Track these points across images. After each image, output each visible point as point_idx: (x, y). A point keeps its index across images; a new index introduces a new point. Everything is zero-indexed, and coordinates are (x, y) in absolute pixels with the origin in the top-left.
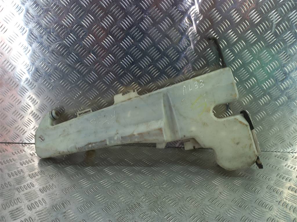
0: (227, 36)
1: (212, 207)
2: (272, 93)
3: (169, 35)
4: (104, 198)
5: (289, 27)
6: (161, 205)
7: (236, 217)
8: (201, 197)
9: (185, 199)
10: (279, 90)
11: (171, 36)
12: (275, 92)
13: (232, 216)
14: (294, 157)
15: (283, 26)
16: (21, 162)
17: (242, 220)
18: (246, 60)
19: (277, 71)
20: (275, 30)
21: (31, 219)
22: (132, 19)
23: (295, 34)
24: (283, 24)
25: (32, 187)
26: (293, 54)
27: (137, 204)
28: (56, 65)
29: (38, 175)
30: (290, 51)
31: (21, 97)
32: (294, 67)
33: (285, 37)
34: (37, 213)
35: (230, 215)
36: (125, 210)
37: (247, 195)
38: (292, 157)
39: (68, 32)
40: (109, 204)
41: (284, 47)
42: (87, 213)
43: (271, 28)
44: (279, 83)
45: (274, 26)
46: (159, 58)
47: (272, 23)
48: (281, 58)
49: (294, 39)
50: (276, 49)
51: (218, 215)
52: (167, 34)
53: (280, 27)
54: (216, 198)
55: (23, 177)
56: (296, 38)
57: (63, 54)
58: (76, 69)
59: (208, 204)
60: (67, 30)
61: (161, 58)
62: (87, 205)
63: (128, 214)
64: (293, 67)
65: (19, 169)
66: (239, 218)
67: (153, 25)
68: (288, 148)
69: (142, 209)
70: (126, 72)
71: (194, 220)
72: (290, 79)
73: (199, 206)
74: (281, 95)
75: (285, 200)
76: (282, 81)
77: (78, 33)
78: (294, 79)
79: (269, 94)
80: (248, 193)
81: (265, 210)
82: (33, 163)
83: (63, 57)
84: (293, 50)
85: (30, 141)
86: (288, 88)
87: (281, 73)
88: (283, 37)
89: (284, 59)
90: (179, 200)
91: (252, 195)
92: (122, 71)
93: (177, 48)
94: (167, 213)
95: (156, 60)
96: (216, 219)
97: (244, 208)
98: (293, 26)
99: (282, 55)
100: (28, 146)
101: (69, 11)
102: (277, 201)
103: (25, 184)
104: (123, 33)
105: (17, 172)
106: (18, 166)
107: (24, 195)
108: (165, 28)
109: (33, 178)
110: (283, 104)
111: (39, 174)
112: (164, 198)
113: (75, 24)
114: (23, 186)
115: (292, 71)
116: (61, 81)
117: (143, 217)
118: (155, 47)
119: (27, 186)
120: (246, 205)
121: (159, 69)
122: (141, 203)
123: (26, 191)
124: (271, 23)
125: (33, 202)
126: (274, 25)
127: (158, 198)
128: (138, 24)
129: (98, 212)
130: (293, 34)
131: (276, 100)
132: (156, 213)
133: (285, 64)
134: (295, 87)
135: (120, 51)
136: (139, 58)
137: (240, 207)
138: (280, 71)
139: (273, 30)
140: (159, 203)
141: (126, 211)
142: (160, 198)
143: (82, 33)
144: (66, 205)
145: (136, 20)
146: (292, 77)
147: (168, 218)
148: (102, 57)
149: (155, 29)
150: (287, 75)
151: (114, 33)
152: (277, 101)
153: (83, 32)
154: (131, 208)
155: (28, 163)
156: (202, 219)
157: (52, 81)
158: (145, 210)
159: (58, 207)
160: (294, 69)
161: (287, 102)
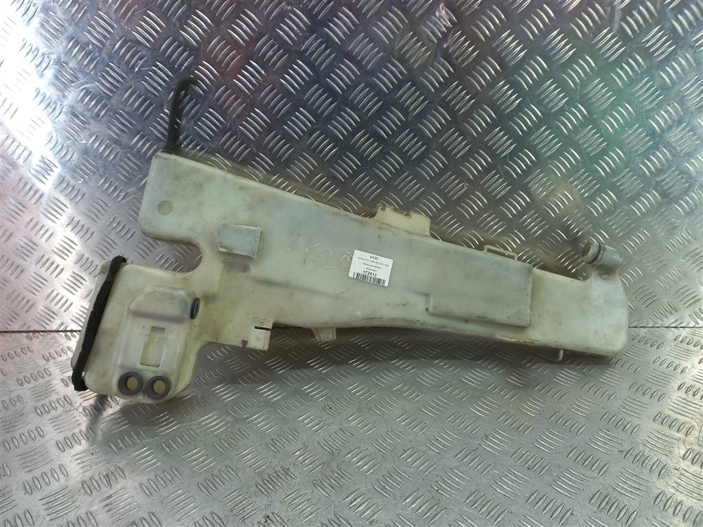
0: (498, 46)
1: (461, 473)
2: (621, 185)
3: (352, 54)
4: (206, 460)
5: (656, 15)
6: (339, 472)
7: (516, 496)
8: (437, 447)
9: (399, 455)
10: (639, 177)
11: (358, 54)
12: (629, 183)
13: (507, 492)
14: (680, 339)
15: (640, 13)
16: (21, 377)
17: (530, 501)
18: (550, 106)
19: (630, 128)
20: (620, 25)
21: (28, 515)
22: (258, 19)
23: (673, 33)
24: (641, 7)
25: (38, 438)
26: (671, 85)
27: (282, 472)
28: (84, 142)
29: (56, 409)
30: (662, 77)
31: (11, 223)
32: (676, 117)
33: (648, 41)
34: (44, 501)
35: (503, 489)
36: (252, 486)
37: (551, 438)
38: (675, 340)
39: (104, 59)
40: (216, 472)
41: (645, 67)
42: (161, 496)
43: (610, 22)
44: (638, 160)
45: (618, 15)
46: (332, 112)
47: (612, 8)
48: (640, 96)
49: (670, 46)
50: (626, 73)
51: (473, 490)
52: (349, 52)
53: (632, 16)
54: (475, 450)
55: (22, 413)
56: (676, 44)
57: (98, 115)
58: (132, 148)
59: (454, 463)
60: (100, 54)
61: (338, 111)
62: (163, 477)
63: (257, 497)
64: (670, 117)
65: (14, 395)
66: (524, 496)
67: (311, 30)
68: (667, 317)
69: (293, 482)
70: (255, 150)
71: (413, 506)
72: (665, 147)
73: (430, 470)
74: (643, 189)
75: (641, 448)
76: (646, 155)
77: (127, 61)
78: (673, 147)
79: (614, 188)
80: (554, 434)
81: (588, 474)
82: (47, 378)
83: (100, 121)
84: (669, 75)
85: (46, 326)
86: (662, 170)
87: (641, 133)
88: (643, 41)
89: (646, 99)
90: (383, 457)
91: (563, 438)
92: (246, 148)
93: (376, 85)
94: (352, 489)
95: (327, 116)
96: (468, 501)
97: (539, 470)
98: (666, 13)
99: (642, 87)
100: (41, 338)
101: (100, 6)
102: (622, 451)
103: (24, 430)
104: (238, 54)
105: (8, 402)
106: (12, 388)
107: (18, 458)
108: (342, 35)
109: (44, 416)
110: (649, 211)
111: (58, 405)
112: (348, 454)
113: (117, 38)
114: (18, 436)
115: (670, 128)
116: (102, 181)
117: (293, 501)
118: (321, 85)
119: (27, 434)
120: (544, 465)
121: (334, 139)
122: (292, 469)
123: (23, 448)
124: (609, 9)
125: (37, 473)
126: (616, 13)
127: (333, 454)
128: (274, 28)
129: (188, 492)
130: (668, 32)
131: (632, 200)
132: (324, 490)
133: (651, 110)
134: (677, 167)
135: (236, 99)
136: (283, 116)
137: (529, 469)
138: (638, 129)
139: (616, 26)
140: (335, 466)
141: (253, 489)
142: (339, 453)
143: (137, 61)
144: (113, 478)
145: (267, 19)
146: (668, 143)
147: (352, 502)
148: (193, 117)
149: (316, 39)
150: (657, 139)
151: (216, 57)
152: (635, 205)
153: (140, 59)
154: (266, 482)
155: (36, 380)
156: (434, 503)
157: (80, 182)
158: (299, 484)
159: (95, 483)
160: (673, 121)
161: (660, 205)
